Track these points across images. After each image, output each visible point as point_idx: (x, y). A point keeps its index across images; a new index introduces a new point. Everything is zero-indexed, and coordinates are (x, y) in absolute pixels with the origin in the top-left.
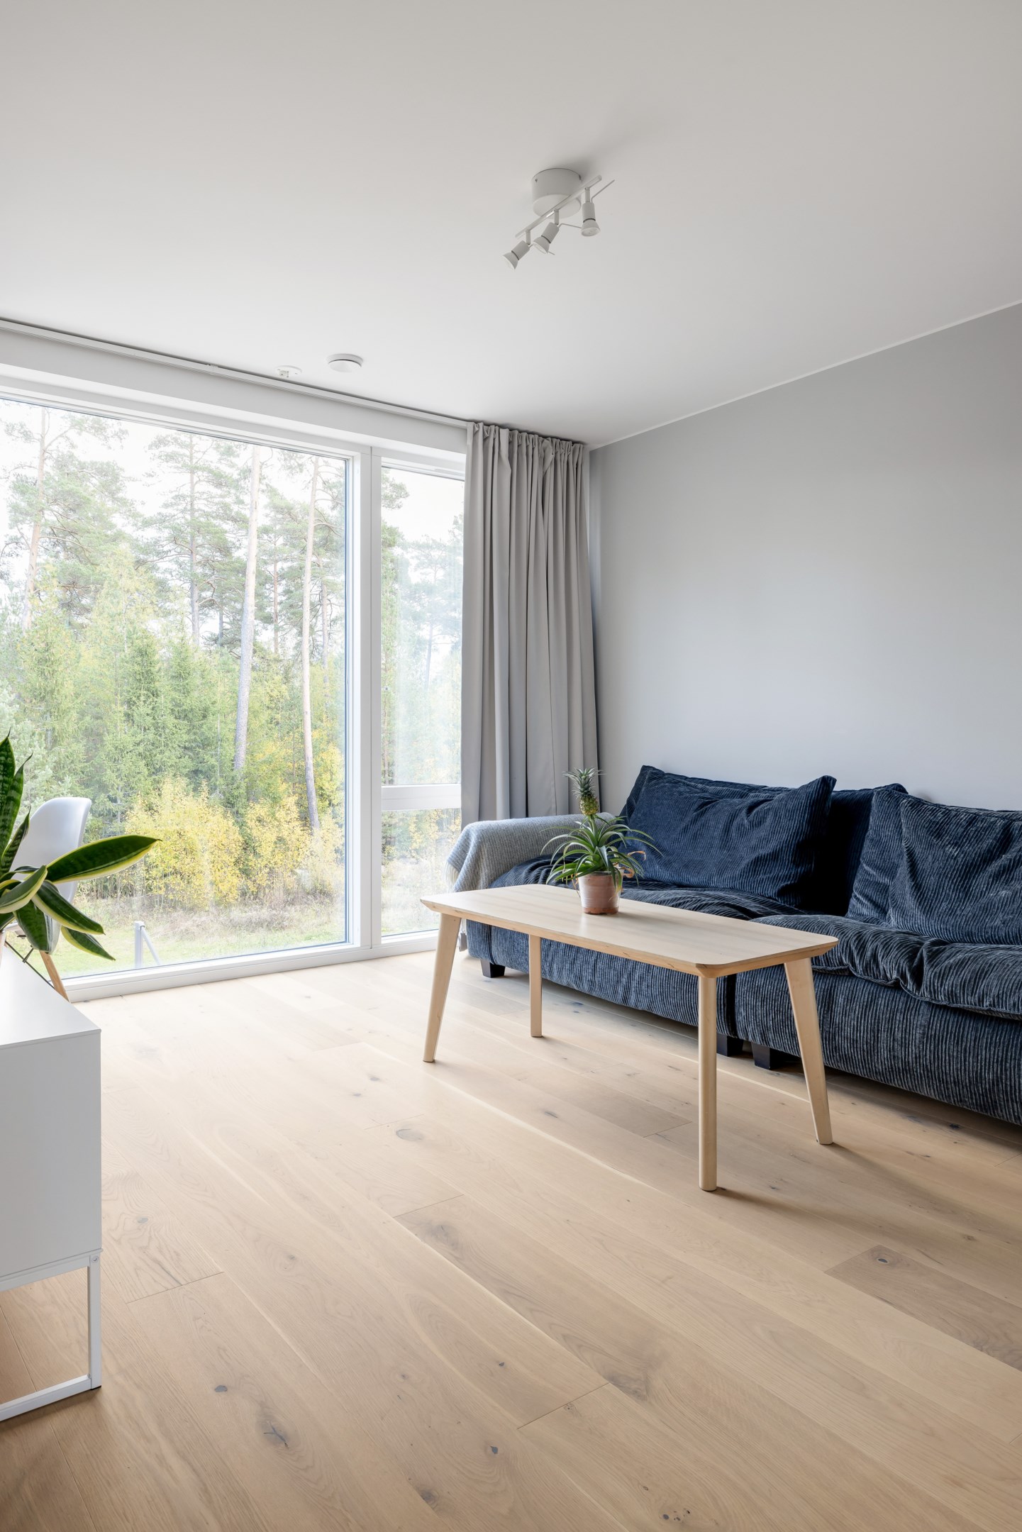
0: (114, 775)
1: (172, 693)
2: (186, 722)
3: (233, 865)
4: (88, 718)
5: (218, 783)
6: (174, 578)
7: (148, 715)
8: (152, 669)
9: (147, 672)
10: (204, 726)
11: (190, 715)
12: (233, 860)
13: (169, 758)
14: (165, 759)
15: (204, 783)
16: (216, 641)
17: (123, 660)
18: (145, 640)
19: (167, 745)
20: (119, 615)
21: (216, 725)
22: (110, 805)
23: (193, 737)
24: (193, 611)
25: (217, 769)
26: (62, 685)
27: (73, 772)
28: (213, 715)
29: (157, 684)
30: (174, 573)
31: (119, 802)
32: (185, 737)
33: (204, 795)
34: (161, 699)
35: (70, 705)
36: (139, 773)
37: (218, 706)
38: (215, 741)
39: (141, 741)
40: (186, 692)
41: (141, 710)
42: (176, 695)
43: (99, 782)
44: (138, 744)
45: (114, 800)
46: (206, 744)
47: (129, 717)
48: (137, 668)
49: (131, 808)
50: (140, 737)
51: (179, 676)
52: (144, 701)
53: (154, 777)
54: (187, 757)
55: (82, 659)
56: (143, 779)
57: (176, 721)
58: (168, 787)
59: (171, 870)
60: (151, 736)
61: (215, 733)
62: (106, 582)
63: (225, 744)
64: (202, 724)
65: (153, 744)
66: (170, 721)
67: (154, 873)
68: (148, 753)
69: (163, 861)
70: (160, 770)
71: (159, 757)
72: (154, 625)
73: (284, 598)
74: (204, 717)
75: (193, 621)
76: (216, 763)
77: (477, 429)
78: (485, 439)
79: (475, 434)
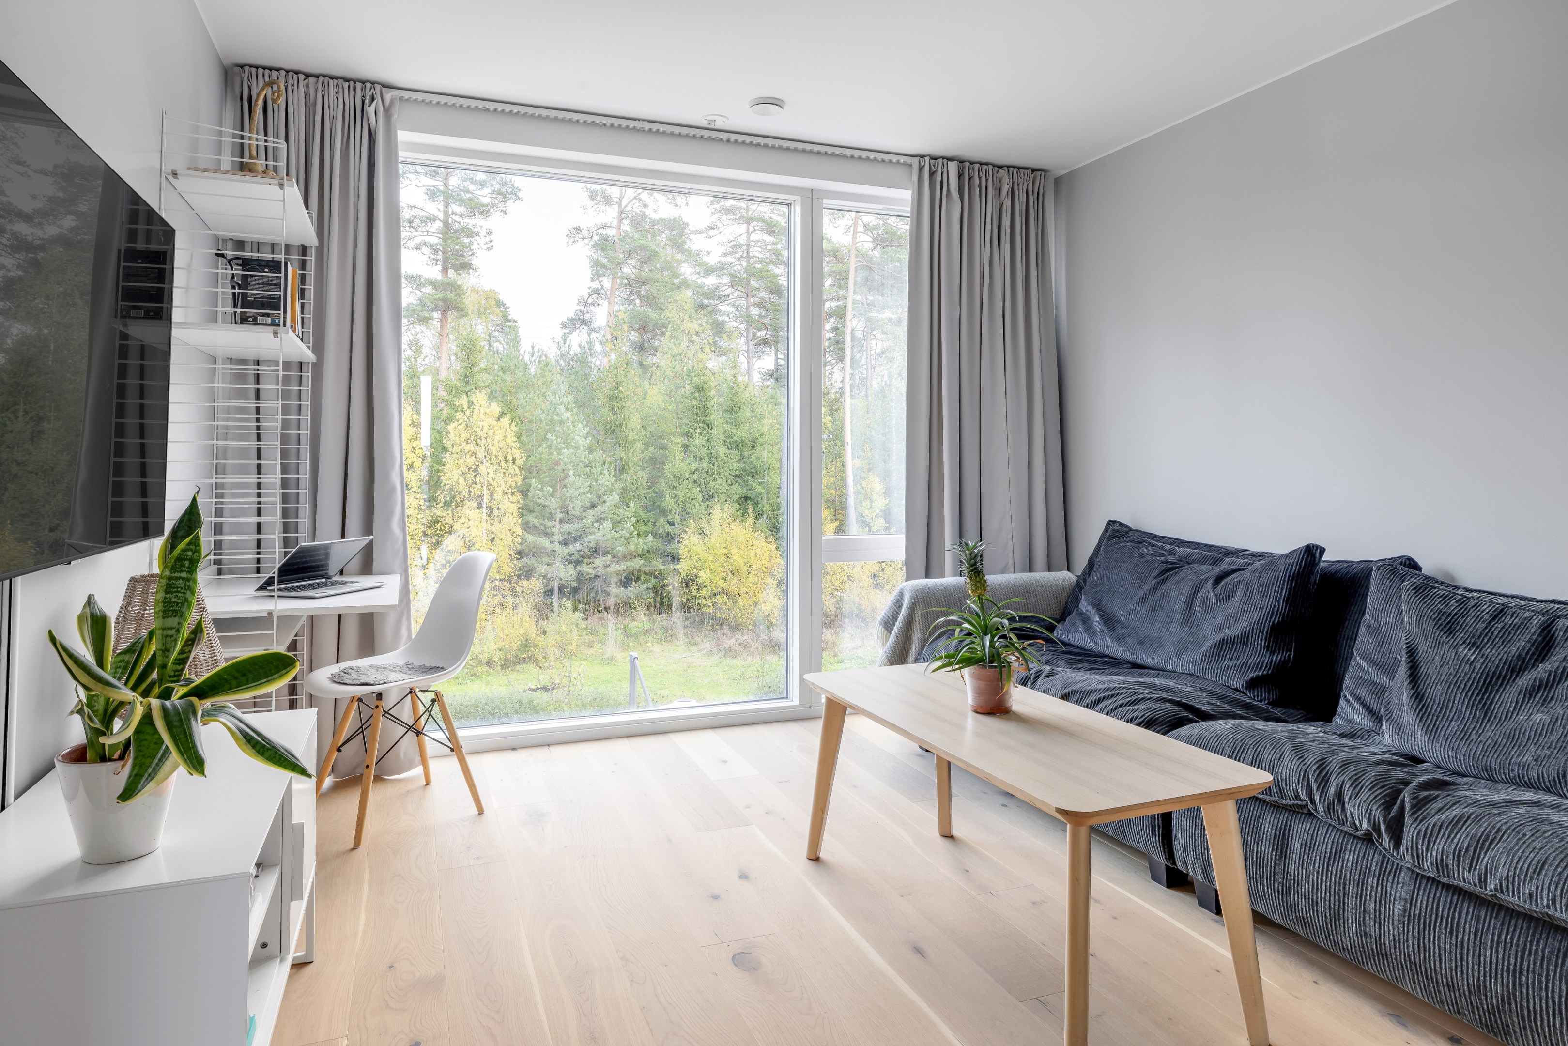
0: (672, 501)
1: (724, 425)
2: (737, 452)
3: (774, 586)
4: (651, 449)
5: (764, 509)
6: (731, 320)
7: (703, 446)
8: (708, 403)
9: (703, 406)
10: (753, 456)
11: (741, 446)
12: (776, 582)
13: (721, 485)
14: (717, 486)
15: (750, 509)
16: (771, 375)
17: (683, 396)
18: (702, 378)
19: (720, 473)
20: (680, 355)
21: (764, 455)
22: (670, 529)
23: (743, 466)
24: (748, 350)
25: (764, 496)
26: (629, 419)
27: (637, 497)
28: (761, 445)
29: (712, 417)
30: (731, 316)
31: (676, 526)
32: (736, 466)
33: (750, 520)
34: (715, 432)
35: (636, 437)
36: (694, 499)
37: (766, 437)
38: (762, 470)
39: (696, 470)
40: (738, 425)
41: (697, 441)
42: (728, 427)
43: (659, 507)
44: (694, 473)
45: (672, 524)
46: (754, 472)
47: (686, 447)
48: (695, 403)
49: (685, 532)
50: (695, 466)
51: (730, 410)
52: (701, 434)
53: (708, 503)
54: (737, 484)
55: (648, 396)
56: (697, 504)
57: (728, 451)
58: (718, 512)
59: (718, 590)
60: (705, 464)
61: (762, 462)
62: (670, 326)
63: (771, 473)
64: (751, 454)
65: (707, 472)
66: (722, 451)
67: (704, 592)
68: (702, 481)
69: (711, 582)
70: (713, 496)
71: (712, 484)
72: (713, 363)
73: (832, 335)
74: (753, 447)
75: (748, 358)
76: (763, 491)
77: (922, 164)
78: (932, 174)
79: (921, 169)
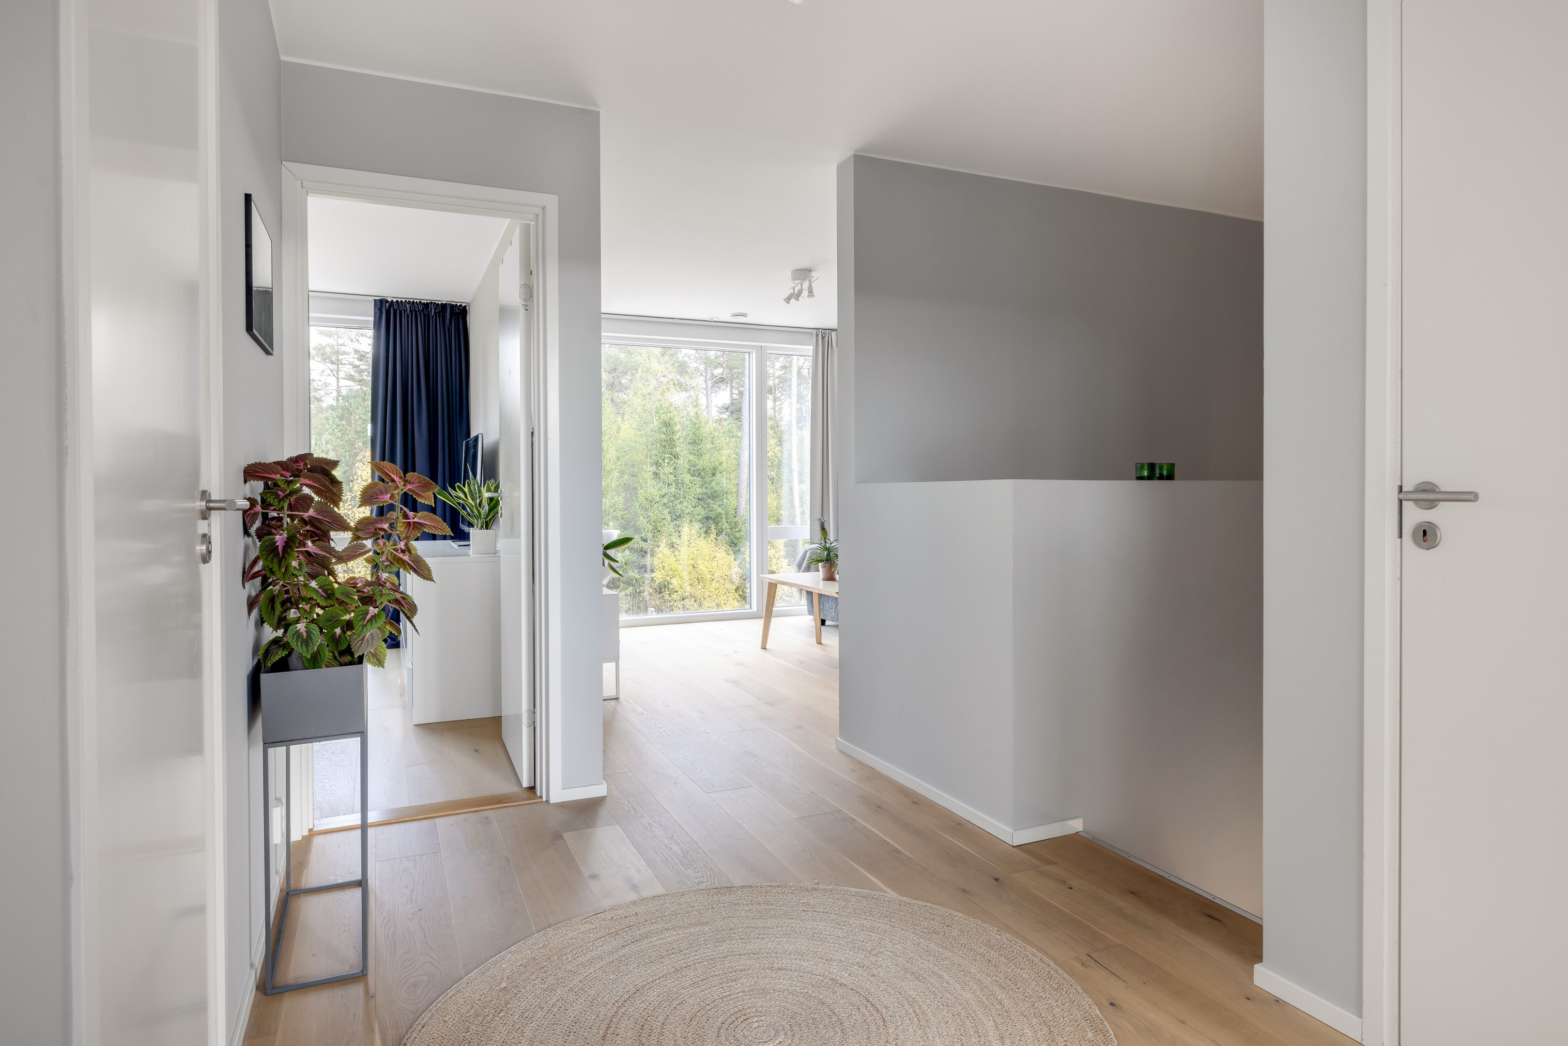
0: (645, 521)
1: (689, 456)
2: (699, 479)
3: (733, 591)
4: (626, 477)
5: (724, 527)
6: (692, 361)
7: (671, 473)
8: (674, 437)
9: (670, 439)
10: (713, 482)
11: (703, 474)
12: (734, 587)
13: (687, 507)
14: (683, 508)
15: (713, 527)
16: (727, 409)
17: (652, 430)
18: (669, 414)
19: (685, 497)
20: (649, 395)
21: (723, 482)
22: (642, 544)
23: (705, 491)
24: (707, 387)
25: (724, 516)
26: (607, 451)
27: (615, 518)
28: (721, 473)
29: (678, 449)
30: (692, 358)
31: (649, 542)
32: (699, 491)
33: (713, 536)
34: (680, 462)
35: (613, 466)
36: (664, 519)
37: (724, 466)
38: (722, 494)
39: (665, 494)
40: (700, 455)
41: (665, 470)
42: (691, 457)
43: (634, 526)
44: (663, 497)
45: (645, 540)
46: (714, 496)
47: (656, 475)
48: (663, 436)
49: (658, 546)
50: (664, 491)
51: (694, 443)
52: (668, 463)
53: (675, 522)
54: (700, 506)
55: (621, 430)
56: (667, 523)
57: (692, 478)
58: (686, 530)
59: (687, 594)
60: (673, 490)
61: (721, 487)
62: (640, 368)
63: (729, 497)
64: (712, 481)
65: (675, 496)
66: (687, 478)
67: (675, 596)
68: (671, 504)
69: (681, 587)
70: (679, 517)
71: (679, 506)
72: (677, 398)
74: (714, 474)
75: (707, 395)
76: (722, 512)
77: (818, 333)
78: (823, 338)
79: (817, 335)
